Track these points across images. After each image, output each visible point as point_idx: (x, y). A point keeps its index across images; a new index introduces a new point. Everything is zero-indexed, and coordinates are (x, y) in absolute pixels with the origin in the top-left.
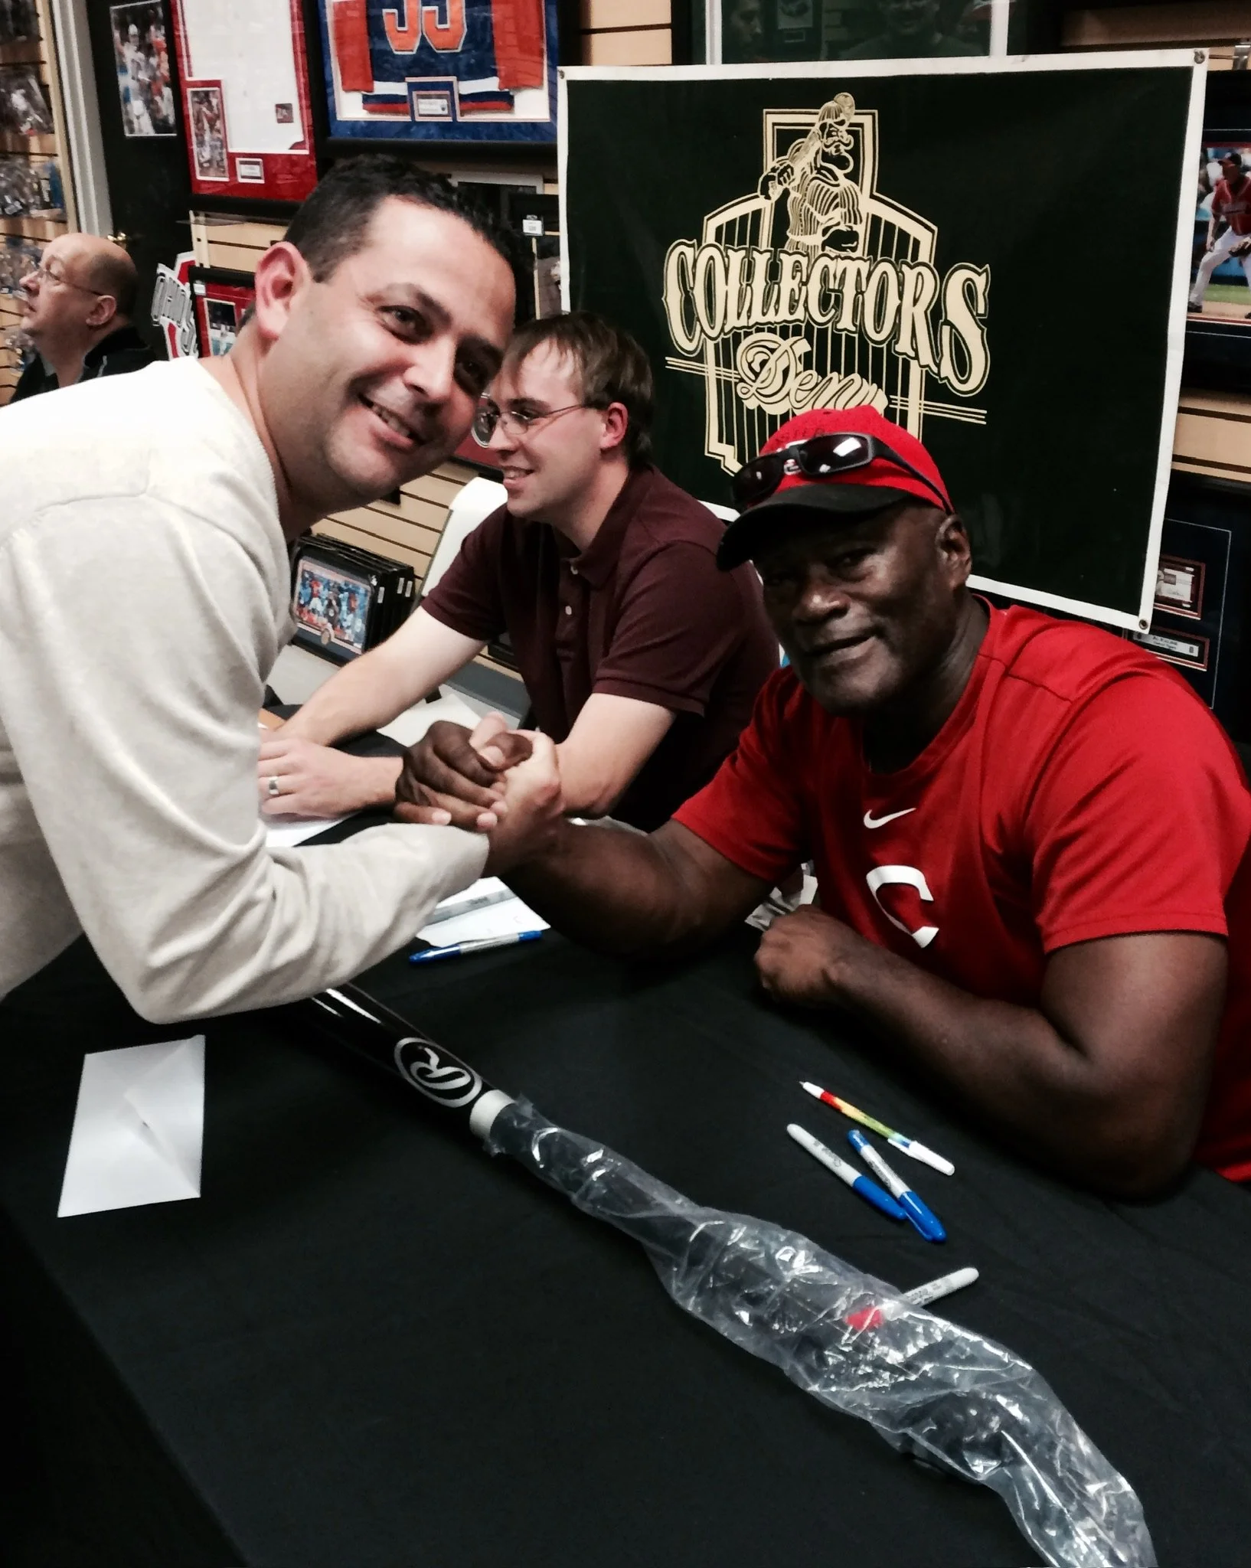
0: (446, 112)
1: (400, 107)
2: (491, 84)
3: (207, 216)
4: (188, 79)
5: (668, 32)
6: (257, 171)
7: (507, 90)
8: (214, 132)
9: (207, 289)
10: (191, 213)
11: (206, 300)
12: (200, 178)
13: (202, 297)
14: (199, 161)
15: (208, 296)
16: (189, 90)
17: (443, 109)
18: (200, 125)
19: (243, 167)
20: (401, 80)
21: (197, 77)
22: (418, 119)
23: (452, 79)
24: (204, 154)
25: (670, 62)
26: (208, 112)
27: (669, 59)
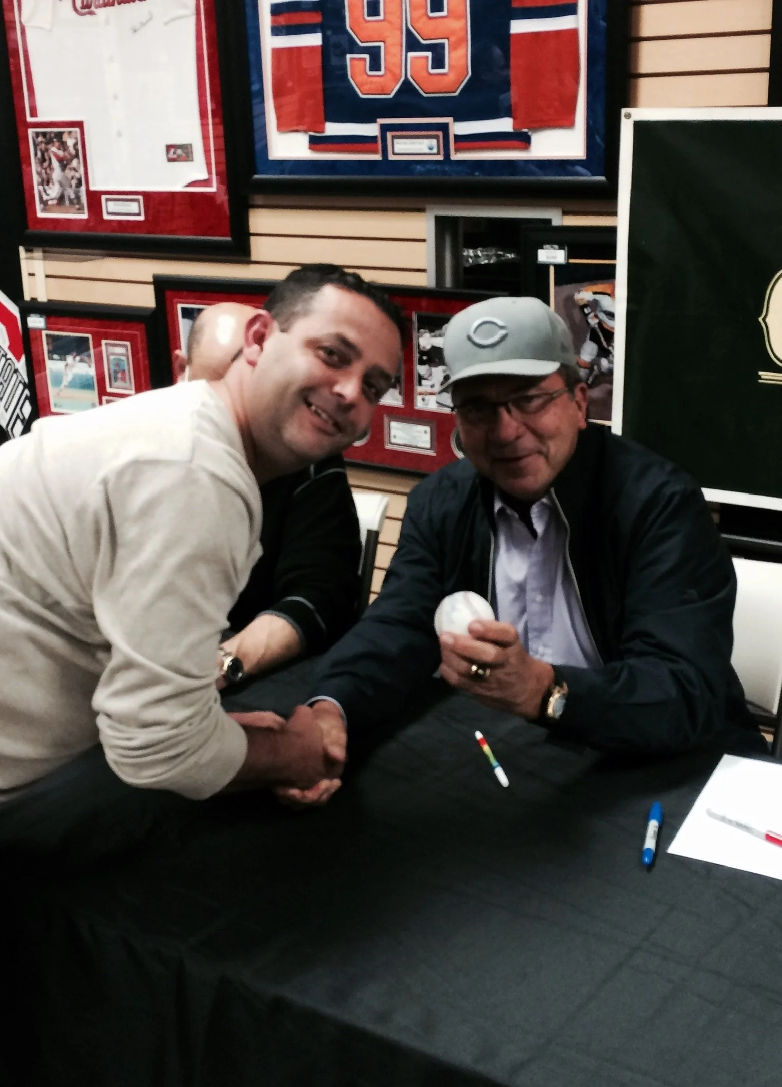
0: (435, 151)
1: (368, 146)
2: (505, 125)
3: (44, 252)
4: (30, 119)
5: (766, 76)
6: (134, 207)
7: (525, 130)
8: (67, 171)
9: (47, 323)
10: (22, 249)
11: (44, 333)
12: (40, 215)
13: (40, 330)
14: (41, 198)
15: (48, 329)
16: (31, 132)
17: (431, 149)
18: (46, 164)
19: (110, 204)
20: (372, 120)
21: (43, 116)
22: (391, 157)
23: (448, 120)
24: (49, 192)
25: (766, 103)
26: (61, 153)
27: (765, 100)
